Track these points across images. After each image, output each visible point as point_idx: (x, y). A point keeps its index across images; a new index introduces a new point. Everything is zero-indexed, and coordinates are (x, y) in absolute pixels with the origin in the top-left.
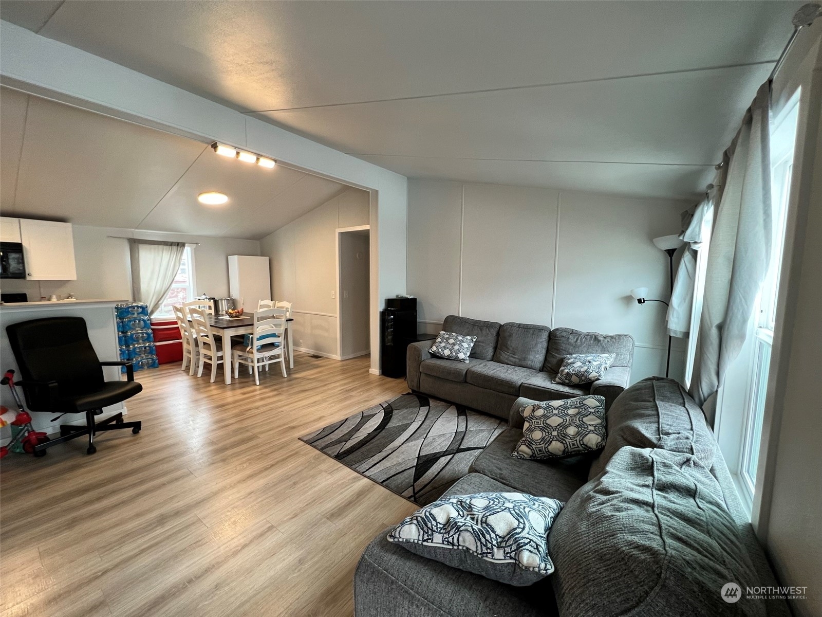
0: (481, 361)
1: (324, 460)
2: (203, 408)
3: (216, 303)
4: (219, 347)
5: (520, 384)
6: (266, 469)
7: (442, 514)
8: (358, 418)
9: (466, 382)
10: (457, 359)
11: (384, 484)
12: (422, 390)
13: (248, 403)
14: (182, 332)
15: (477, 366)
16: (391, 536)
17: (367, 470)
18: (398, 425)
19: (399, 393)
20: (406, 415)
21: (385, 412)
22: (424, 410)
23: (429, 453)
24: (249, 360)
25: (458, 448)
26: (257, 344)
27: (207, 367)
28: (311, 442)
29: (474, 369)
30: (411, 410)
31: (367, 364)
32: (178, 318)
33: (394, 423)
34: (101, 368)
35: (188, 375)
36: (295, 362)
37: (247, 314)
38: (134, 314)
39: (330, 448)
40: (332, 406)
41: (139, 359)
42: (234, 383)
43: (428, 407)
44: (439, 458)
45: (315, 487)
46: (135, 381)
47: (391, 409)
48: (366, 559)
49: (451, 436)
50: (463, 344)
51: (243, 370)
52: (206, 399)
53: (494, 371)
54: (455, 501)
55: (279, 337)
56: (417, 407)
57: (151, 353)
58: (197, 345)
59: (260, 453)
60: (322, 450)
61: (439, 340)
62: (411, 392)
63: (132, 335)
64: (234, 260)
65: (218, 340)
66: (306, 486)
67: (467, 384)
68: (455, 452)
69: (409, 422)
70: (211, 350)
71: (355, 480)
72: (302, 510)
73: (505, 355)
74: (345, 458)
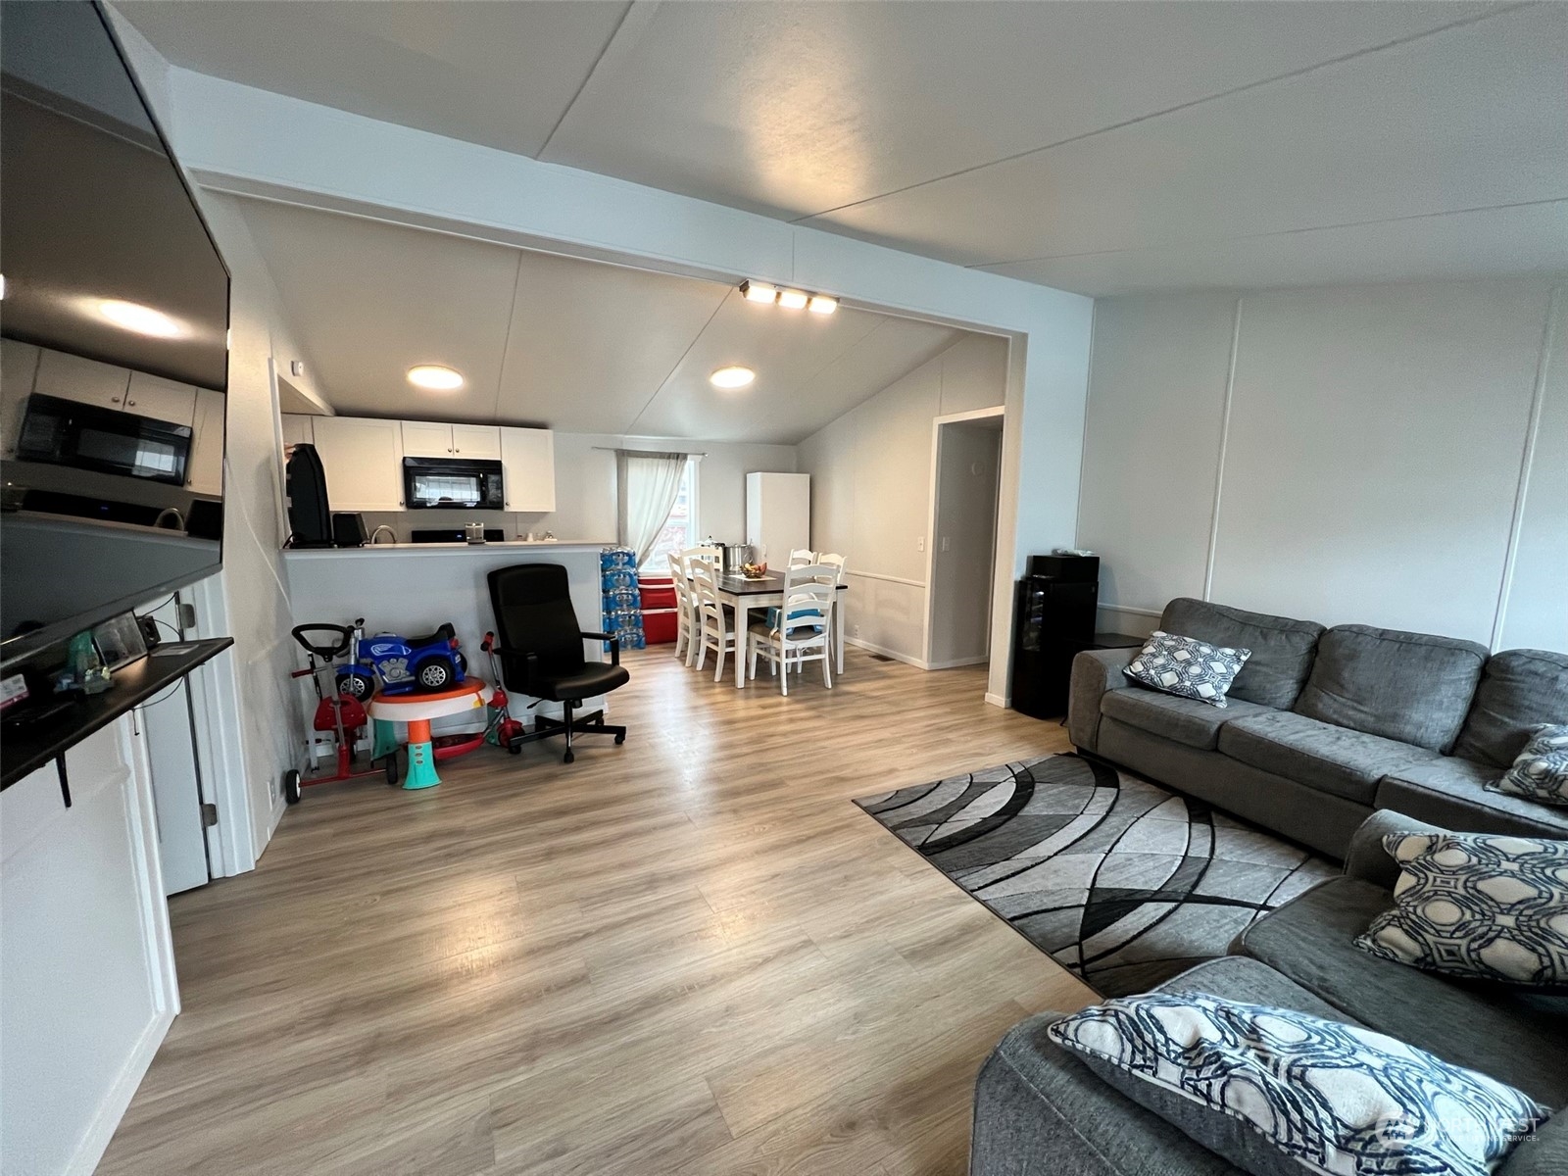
0: (1259, 709)
1: (897, 849)
2: (704, 721)
3: (726, 551)
4: (730, 626)
5: (1377, 777)
6: (800, 841)
7: (1180, 1024)
8: (964, 785)
9: (1216, 750)
10: (1194, 697)
11: (1016, 923)
12: (1102, 751)
13: (771, 724)
14: (679, 597)
15: (1249, 719)
16: (1057, 1032)
17: (980, 888)
18: (1045, 813)
19: (1049, 750)
20: (1065, 797)
21: (1017, 782)
22: (1104, 796)
23: (1117, 886)
24: (773, 652)
25: (1190, 892)
26: (788, 625)
27: (711, 655)
28: (875, 812)
29: (1240, 723)
30: (1075, 788)
31: (981, 682)
32: (675, 573)
33: (1036, 808)
34: (582, 641)
35: (684, 664)
36: (845, 664)
37: (772, 573)
38: (618, 564)
39: (910, 830)
40: (912, 754)
41: (622, 633)
42: (749, 688)
43: (1115, 790)
44: (1141, 902)
45: (881, 893)
46: (621, 665)
47: (1030, 779)
48: (1000, 1058)
49: (1172, 863)
50: (1212, 664)
51: (763, 665)
52: (708, 708)
53: (1297, 736)
54: (1211, 1006)
55: (822, 616)
56: (1089, 785)
57: (636, 625)
58: (698, 619)
59: (789, 813)
60: (894, 829)
61: (1150, 649)
62: (1075, 751)
63: (615, 596)
64: (756, 480)
65: (729, 612)
66: (866, 888)
67: (1219, 756)
68: (1182, 898)
69: (1071, 813)
70: (717, 629)
71: (955, 901)
72: (860, 929)
73: (1331, 702)
74: (937, 855)
